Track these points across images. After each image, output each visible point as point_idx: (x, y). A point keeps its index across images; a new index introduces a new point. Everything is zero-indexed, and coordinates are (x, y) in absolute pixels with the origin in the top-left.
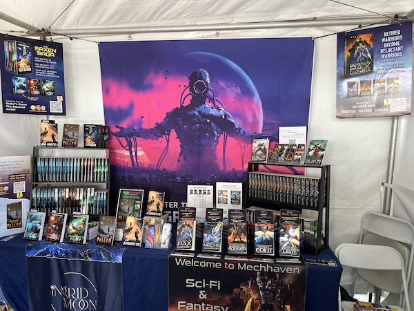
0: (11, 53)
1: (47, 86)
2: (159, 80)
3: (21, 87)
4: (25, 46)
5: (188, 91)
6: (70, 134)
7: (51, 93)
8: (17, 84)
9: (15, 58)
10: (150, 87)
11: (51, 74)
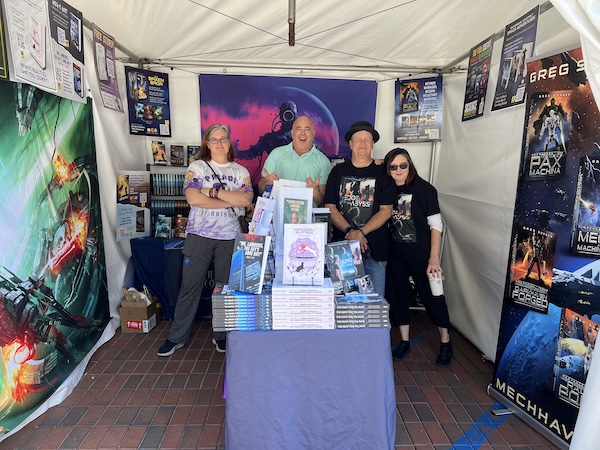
0: (133, 83)
1: (158, 111)
2: (254, 109)
3: (141, 113)
4: (142, 77)
5: (278, 119)
6: (177, 154)
7: (160, 118)
8: (138, 110)
9: (135, 87)
10: (245, 114)
11: (161, 101)
